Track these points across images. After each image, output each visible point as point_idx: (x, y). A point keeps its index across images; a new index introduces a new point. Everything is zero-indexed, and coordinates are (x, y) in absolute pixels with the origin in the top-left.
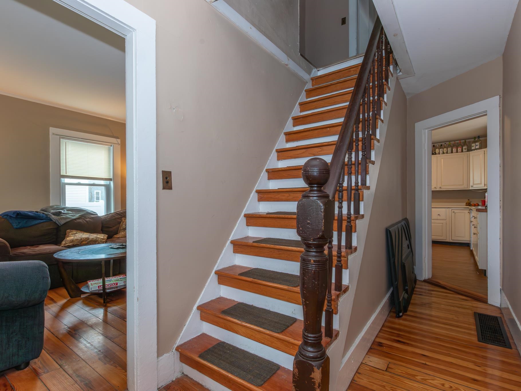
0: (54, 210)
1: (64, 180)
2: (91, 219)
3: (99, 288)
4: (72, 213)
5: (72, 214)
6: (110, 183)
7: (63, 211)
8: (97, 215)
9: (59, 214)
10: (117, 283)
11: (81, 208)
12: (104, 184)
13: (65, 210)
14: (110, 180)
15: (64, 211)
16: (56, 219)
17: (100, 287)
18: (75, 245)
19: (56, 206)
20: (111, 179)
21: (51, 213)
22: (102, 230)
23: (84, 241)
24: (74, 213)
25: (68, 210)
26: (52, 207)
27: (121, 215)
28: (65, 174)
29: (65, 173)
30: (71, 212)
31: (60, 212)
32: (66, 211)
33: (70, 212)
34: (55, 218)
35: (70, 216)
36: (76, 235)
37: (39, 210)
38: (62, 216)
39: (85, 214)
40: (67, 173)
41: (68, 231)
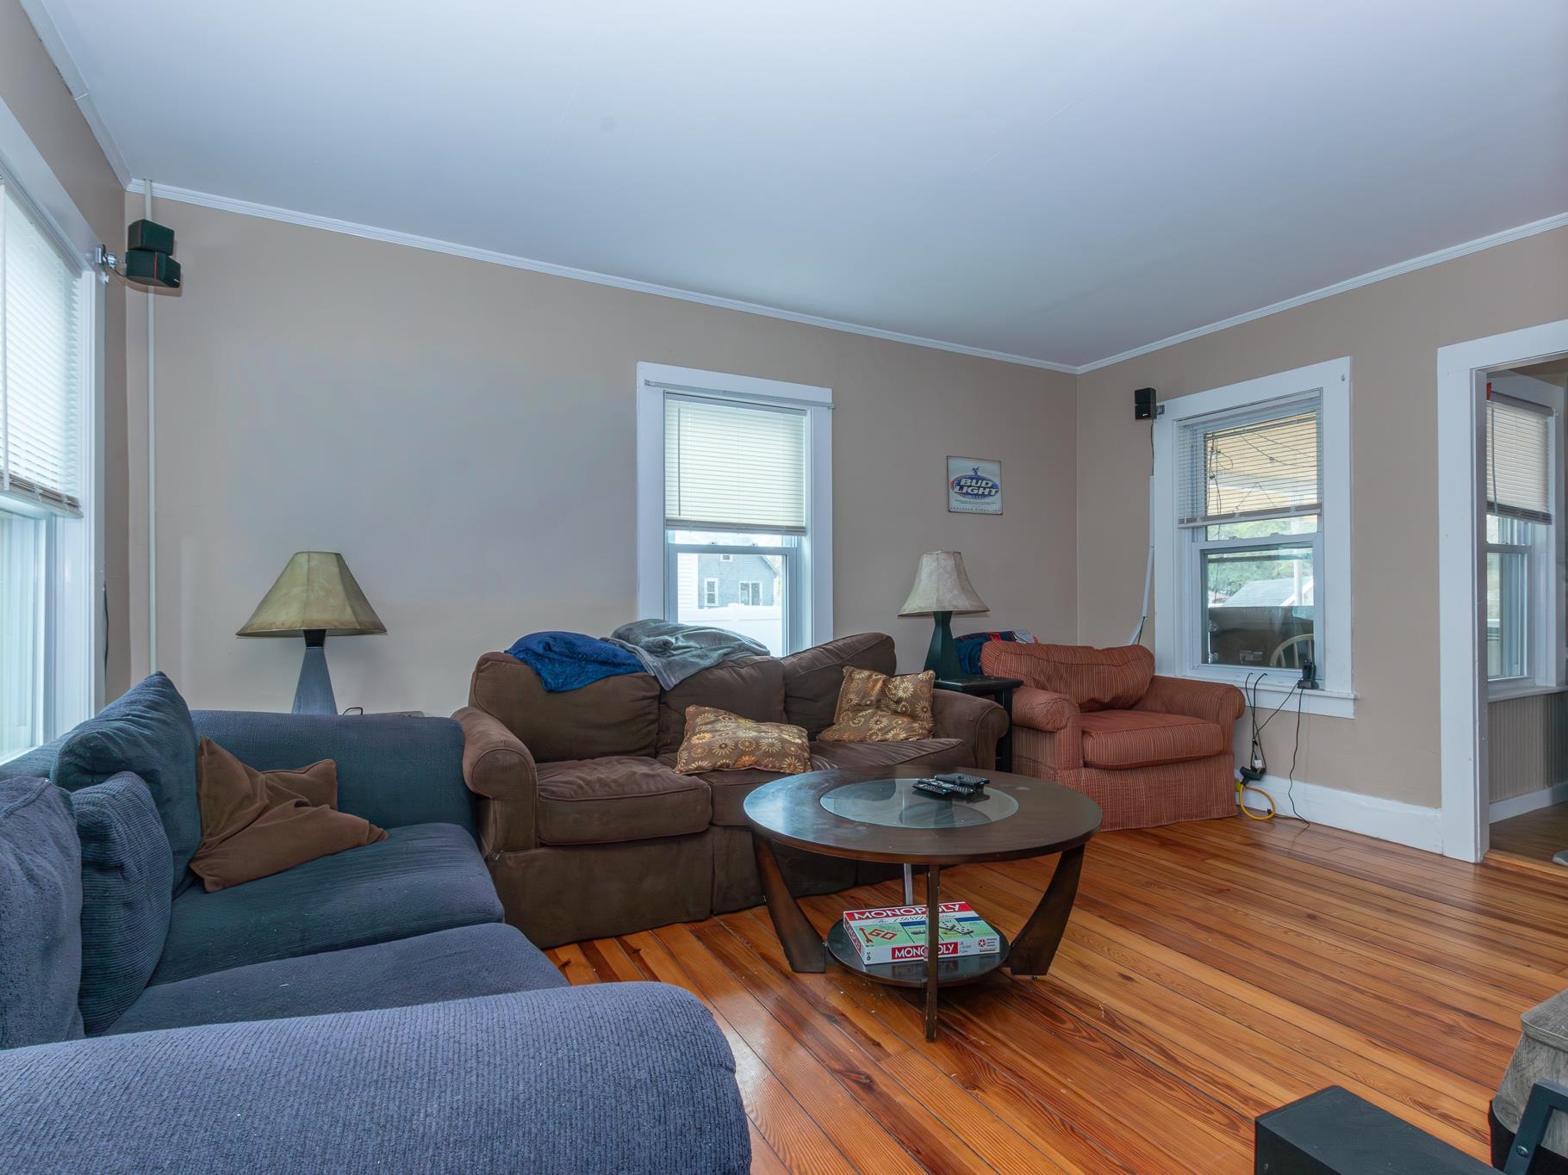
0: (649, 636)
1: (674, 538)
2: (753, 668)
3: (894, 958)
4: (698, 646)
5: (699, 652)
6: (800, 544)
7: (673, 640)
8: (768, 653)
9: (663, 649)
10: (956, 944)
11: (722, 630)
12: (780, 546)
13: (679, 636)
14: (798, 531)
15: (677, 639)
16: (654, 666)
17: (897, 952)
18: (720, 767)
19: (655, 621)
20: (803, 528)
21: (641, 647)
22: (786, 710)
23: (744, 753)
24: (703, 646)
25: (687, 637)
26: (643, 624)
27: (841, 658)
28: (677, 517)
29: (677, 512)
30: (697, 642)
31: (666, 644)
32: (681, 638)
33: (692, 643)
34: (655, 664)
35: (693, 656)
36: (719, 726)
37: (609, 636)
38: (673, 655)
39: (733, 651)
40: (682, 512)
41: (691, 709)
